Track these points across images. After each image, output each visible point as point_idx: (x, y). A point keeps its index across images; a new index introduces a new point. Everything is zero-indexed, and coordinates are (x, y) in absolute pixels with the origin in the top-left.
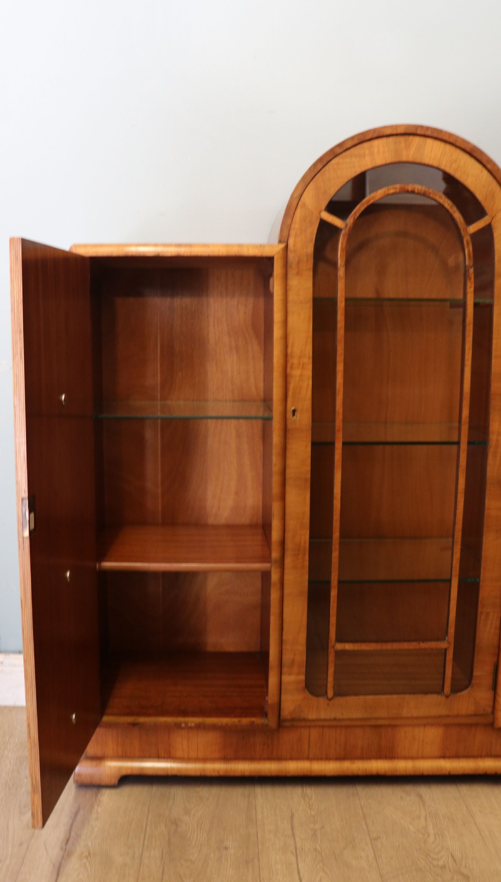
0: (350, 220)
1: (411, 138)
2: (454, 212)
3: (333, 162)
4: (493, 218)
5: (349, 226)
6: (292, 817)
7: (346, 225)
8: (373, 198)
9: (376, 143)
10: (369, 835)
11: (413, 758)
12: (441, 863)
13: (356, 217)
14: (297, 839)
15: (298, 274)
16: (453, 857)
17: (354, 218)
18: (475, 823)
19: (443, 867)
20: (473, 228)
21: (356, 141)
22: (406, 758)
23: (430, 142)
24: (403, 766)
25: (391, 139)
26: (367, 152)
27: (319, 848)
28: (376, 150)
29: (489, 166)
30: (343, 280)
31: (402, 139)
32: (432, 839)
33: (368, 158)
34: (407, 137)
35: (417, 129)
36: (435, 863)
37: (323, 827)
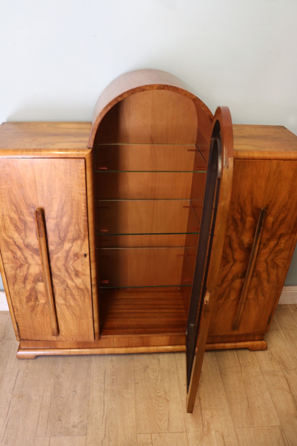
6: (105, 373)
10: (135, 381)
11: (157, 346)
12: (160, 395)
14: (106, 384)
16: (165, 391)
18: (178, 374)
19: (161, 396)
22: (154, 346)
24: (152, 349)
27: (114, 389)
32: (158, 383)
36: (157, 394)
37: (116, 378)
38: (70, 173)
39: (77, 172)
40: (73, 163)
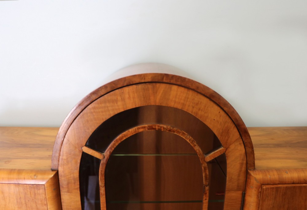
0: (107, 153)
1: (158, 85)
2: (195, 146)
3: (90, 106)
4: (227, 149)
5: (106, 158)
7: (104, 157)
8: (125, 136)
9: (126, 89)
13: (111, 151)
15: (68, 192)
17: (110, 152)
20: (209, 157)
21: (109, 89)
23: (175, 88)
25: (140, 86)
26: (119, 98)
28: (127, 96)
29: (225, 109)
30: (104, 196)
31: (150, 86)
33: (120, 103)
34: (154, 84)
35: (163, 79)
38: (26, 204)
39: (36, 203)
40: (29, 190)
